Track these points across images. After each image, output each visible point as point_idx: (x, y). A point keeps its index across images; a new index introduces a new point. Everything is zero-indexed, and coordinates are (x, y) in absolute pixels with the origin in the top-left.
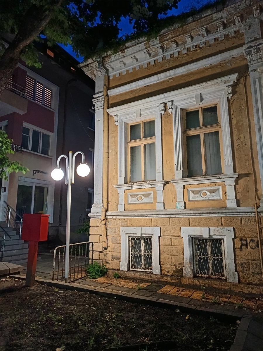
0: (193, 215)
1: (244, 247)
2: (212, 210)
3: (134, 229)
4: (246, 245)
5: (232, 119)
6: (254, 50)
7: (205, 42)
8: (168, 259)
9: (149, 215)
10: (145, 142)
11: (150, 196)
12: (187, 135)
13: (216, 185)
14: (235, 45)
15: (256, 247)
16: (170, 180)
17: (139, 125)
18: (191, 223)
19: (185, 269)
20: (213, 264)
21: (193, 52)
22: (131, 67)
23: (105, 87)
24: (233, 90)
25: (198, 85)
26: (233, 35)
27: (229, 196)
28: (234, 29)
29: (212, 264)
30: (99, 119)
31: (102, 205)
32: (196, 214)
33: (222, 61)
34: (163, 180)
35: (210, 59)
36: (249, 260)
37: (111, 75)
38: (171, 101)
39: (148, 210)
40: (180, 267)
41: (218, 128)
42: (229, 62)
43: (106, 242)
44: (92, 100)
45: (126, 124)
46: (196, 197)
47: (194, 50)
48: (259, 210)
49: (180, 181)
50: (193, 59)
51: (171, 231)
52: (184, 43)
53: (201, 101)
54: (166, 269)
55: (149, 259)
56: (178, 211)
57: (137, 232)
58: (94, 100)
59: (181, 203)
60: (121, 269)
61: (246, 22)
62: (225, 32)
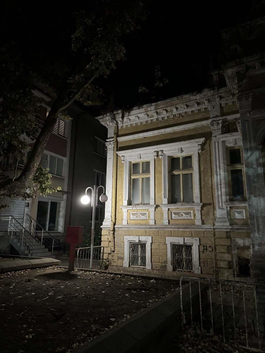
0: (174, 229)
1: (205, 251)
2: (186, 226)
3: (134, 237)
4: (207, 249)
5: (200, 166)
6: (216, 123)
7: (186, 112)
8: (157, 258)
9: (144, 228)
10: (143, 176)
11: (146, 215)
12: (172, 174)
13: (189, 209)
14: (204, 117)
15: (212, 251)
16: (160, 205)
17: (139, 164)
18: (172, 234)
19: (168, 265)
20: (186, 262)
22: (134, 122)
23: (115, 134)
24: (201, 147)
25: (180, 143)
26: (204, 110)
27: (197, 217)
28: (204, 107)
30: (110, 157)
31: (111, 220)
32: (176, 228)
33: (196, 127)
34: (155, 204)
35: (188, 125)
36: (208, 259)
37: (120, 125)
38: (161, 150)
39: (144, 224)
40: (165, 264)
41: (192, 171)
42: (200, 128)
43: (114, 246)
45: (130, 162)
46: (176, 217)
47: (178, 117)
48: (214, 227)
49: (166, 206)
50: (178, 123)
51: (159, 239)
52: (172, 111)
53: (181, 152)
54: (155, 266)
55: (144, 258)
56: (164, 226)
57: (136, 239)
58: (106, 143)
59: (166, 220)
60: (124, 266)
61: (211, 103)
62: (198, 108)
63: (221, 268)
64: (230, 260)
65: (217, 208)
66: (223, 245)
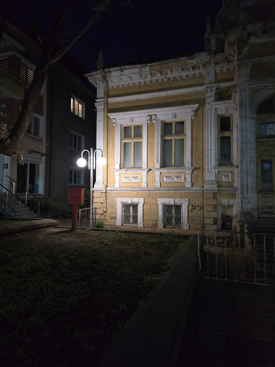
0: (165, 191)
1: (193, 210)
2: (177, 188)
3: (126, 199)
4: (195, 208)
5: (193, 133)
6: (209, 90)
7: (180, 76)
8: (149, 217)
9: (137, 190)
10: (134, 140)
11: (138, 178)
12: (165, 139)
13: (180, 173)
14: (199, 83)
15: (200, 210)
16: (152, 169)
17: (130, 127)
18: (163, 196)
19: (159, 223)
20: (175, 220)
22: (127, 83)
23: (105, 94)
24: (195, 113)
25: (174, 107)
26: (198, 75)
27: (187, 180)
28: (199, 72)
30: (100, 119)
31: (103, 183)
32: (167, 190)
33: (190, 92)
34: (147, 168)
35: (183, 90)
36: (195, 217)
37: (110, 85)
38: (155, 115)
39: (136, 187)
40: (156, 222)
41: (184, 137)
42: (194, 94)
43: (106, 207)
45: (121, 125)
46: (167, 180)
47: (172, 81)
48: (203, 189)
49: (158, 170)
50: (172, 86)
51: (151, 200)
52: (166, 74)
53: (175, 118)
54: (147, 224)
55: (135, 218)
56: (156, 188)
57: (129, 201)
58: (96, 103)
59: (158, 183)
60: (116, 225)
61: (206, 69)
62: (193, 72)
63: (207, 224)
64: (216, 217)
65: (207, 172)
66: (210, 205)
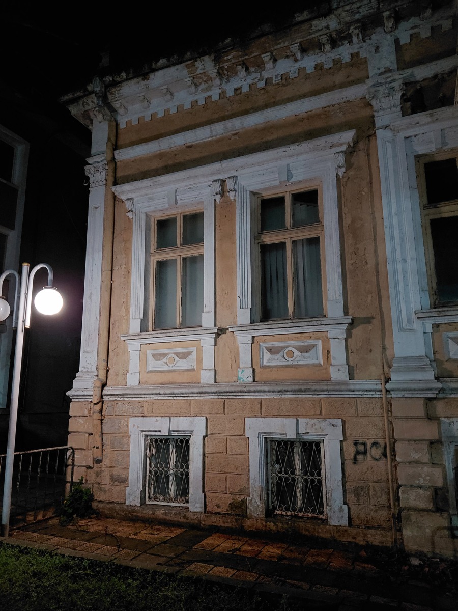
0: (268, 394)
1: (360, 457)
2: (303, 384)
3: (157, 421)
4: (365, 453)
5: (344, 215)
6: (384, 90)
7: (299, 71)
8: (220, 480)
9: (186, 393)
10: (184, 253)
11: (190, 356)
12: (263, 243)
13: (311, 337)
14: (351, 78)
15: (383, 457)
16: (228, 327)
17: (174, 220)
18: (263, 409)
19: (251, 500)
20: (304, 490)
21: (277, 87)
22: (162, 108)
23: (109, 143)
24: (346, 160)
25: (284, 149)
26: (349, 61)
27: (334, 358)
28: (351, 51)
29: (302, 489)
30: (97, 206)
31: (96, 374)
32: (273, 392)
33: (327, 107)
34: (215, 326)
36: (368, 481)
37: (123, 122)
38: (233, 177)
39: (184, 383)
40: (242, 497)
41: (319, 232)
42: (341, 109)
43: (100, 447)
44: (85, 168)
45: (149, 217)
46: (274, 359)
47: (278, 84)
48: (388, 386)
49: (245, 328)
50: (277, 100)
51: (227, 425)
52: (261, 69)
53: (289, 181)
54: (216, 502)
55: (183, 481)
56: (241, 385)
57: (162, 427)
58: (88, 167)
59: (246, 371)
60: (127, 503)
61: (370, 39)
62: (334, 54)
63: (411, 509)
65: (395, 330)
66: (415, 441)
